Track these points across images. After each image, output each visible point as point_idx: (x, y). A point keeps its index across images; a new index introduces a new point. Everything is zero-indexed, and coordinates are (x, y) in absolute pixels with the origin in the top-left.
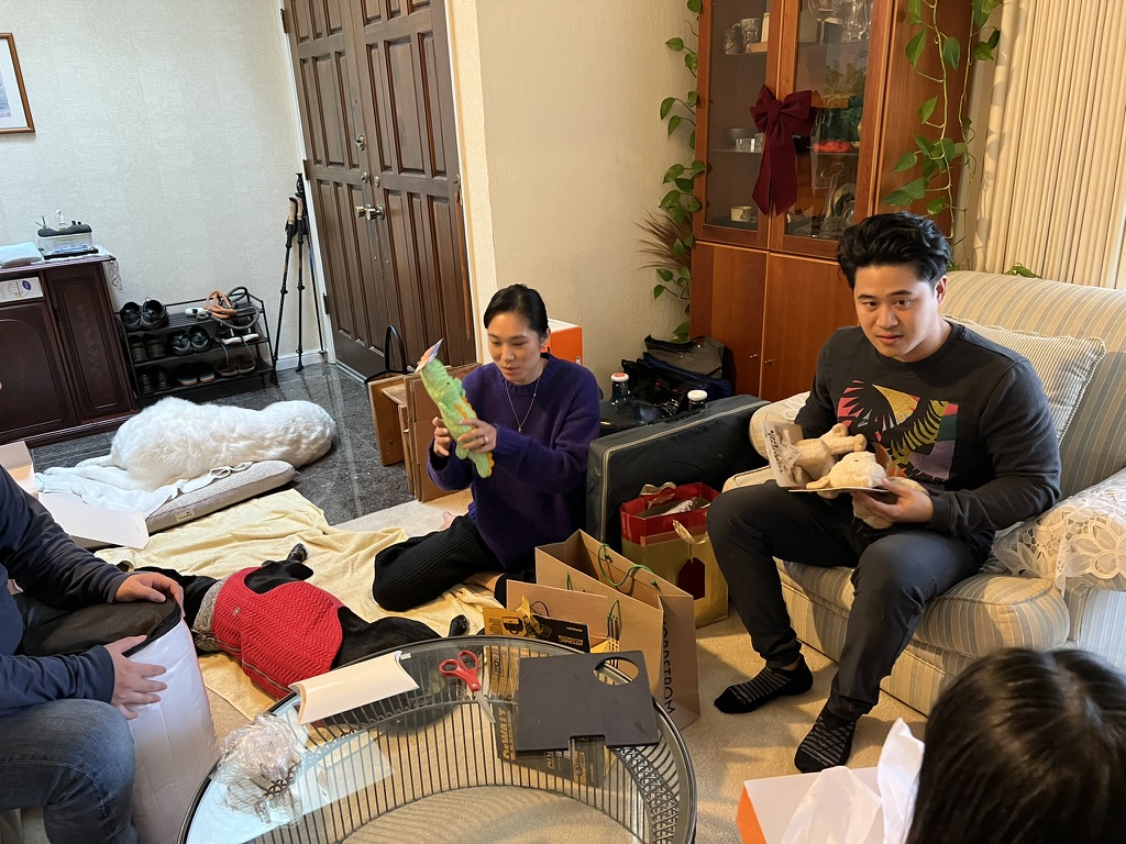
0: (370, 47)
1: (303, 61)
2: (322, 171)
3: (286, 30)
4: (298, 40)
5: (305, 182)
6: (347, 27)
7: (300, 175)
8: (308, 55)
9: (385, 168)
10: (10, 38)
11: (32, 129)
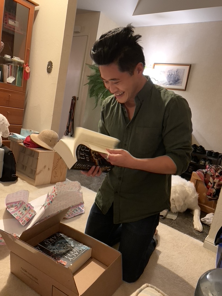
10: (191, 65)
11: (185, 90)
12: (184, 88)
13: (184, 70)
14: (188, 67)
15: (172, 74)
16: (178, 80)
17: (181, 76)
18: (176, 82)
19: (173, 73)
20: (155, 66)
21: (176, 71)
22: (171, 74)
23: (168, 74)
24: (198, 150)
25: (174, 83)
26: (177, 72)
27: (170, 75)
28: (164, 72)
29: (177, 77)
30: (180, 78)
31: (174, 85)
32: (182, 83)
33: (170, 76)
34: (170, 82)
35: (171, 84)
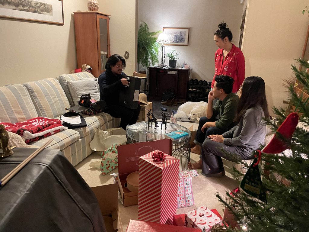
1: (240, 35)
3: (241, 29)
4: (241, 31)
11: (188, 45)
13: (185, 32)
14: (188, 30)
15: (177, 35)
16: (182, 39)
17: (184, 36)
18: (181, 40)
20: (164, 29)
23: (175, 35)
24: (204, 83)
26: (180, 33)
28: (172, 34)
29: (181, 37)
31: (180, 42)
32: (185, 41)
33: (176, 37)
34: (177, 40)
35: (177, 42)
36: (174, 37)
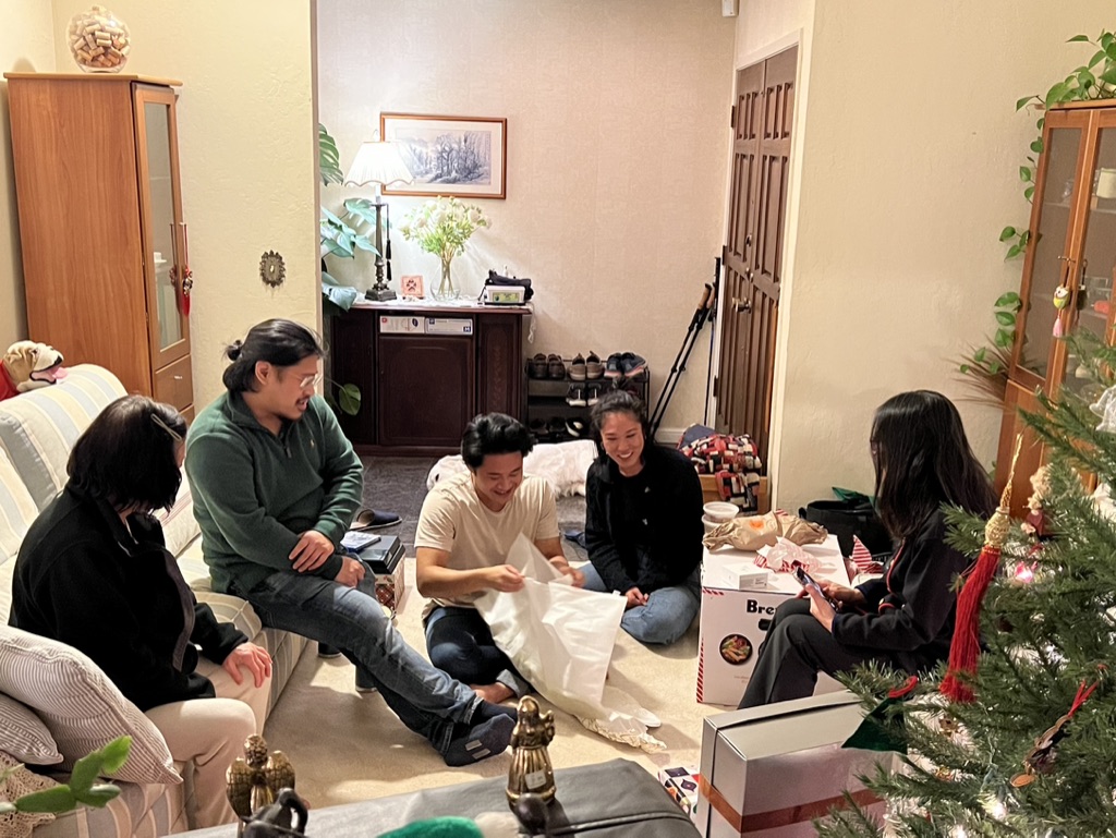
0: (765, 157)
1: (737, 155)
2: (732, 258)
3: (732, 126)
4: (738, 136)
5: (722, 267)
6: (757, 136)
7: (718, 260)
8: (741, 152)
9: (757, 267)
10: (504, 122)
11: (502, 197)
12: (498, 191)
13: (489, 135)
14: (499, 126)
15: (451, 150)
16: (476, 166)
17: (482, 154)
18: (471, 172)
19: (455, 146)
20: (389, 122)
21: (463, 139)
22: (447, 149)
23: (440, 149)
25: (466, 177)
26: (465, 141)
27: (444, 150)
28: (424, 143)
29: (472, 158)
30: (482, 160)
31: (464, 182)
32: (489, 174)
33: (444, 157)
34: (449, 173)
35: (455, 181)
36: (434, 156)
